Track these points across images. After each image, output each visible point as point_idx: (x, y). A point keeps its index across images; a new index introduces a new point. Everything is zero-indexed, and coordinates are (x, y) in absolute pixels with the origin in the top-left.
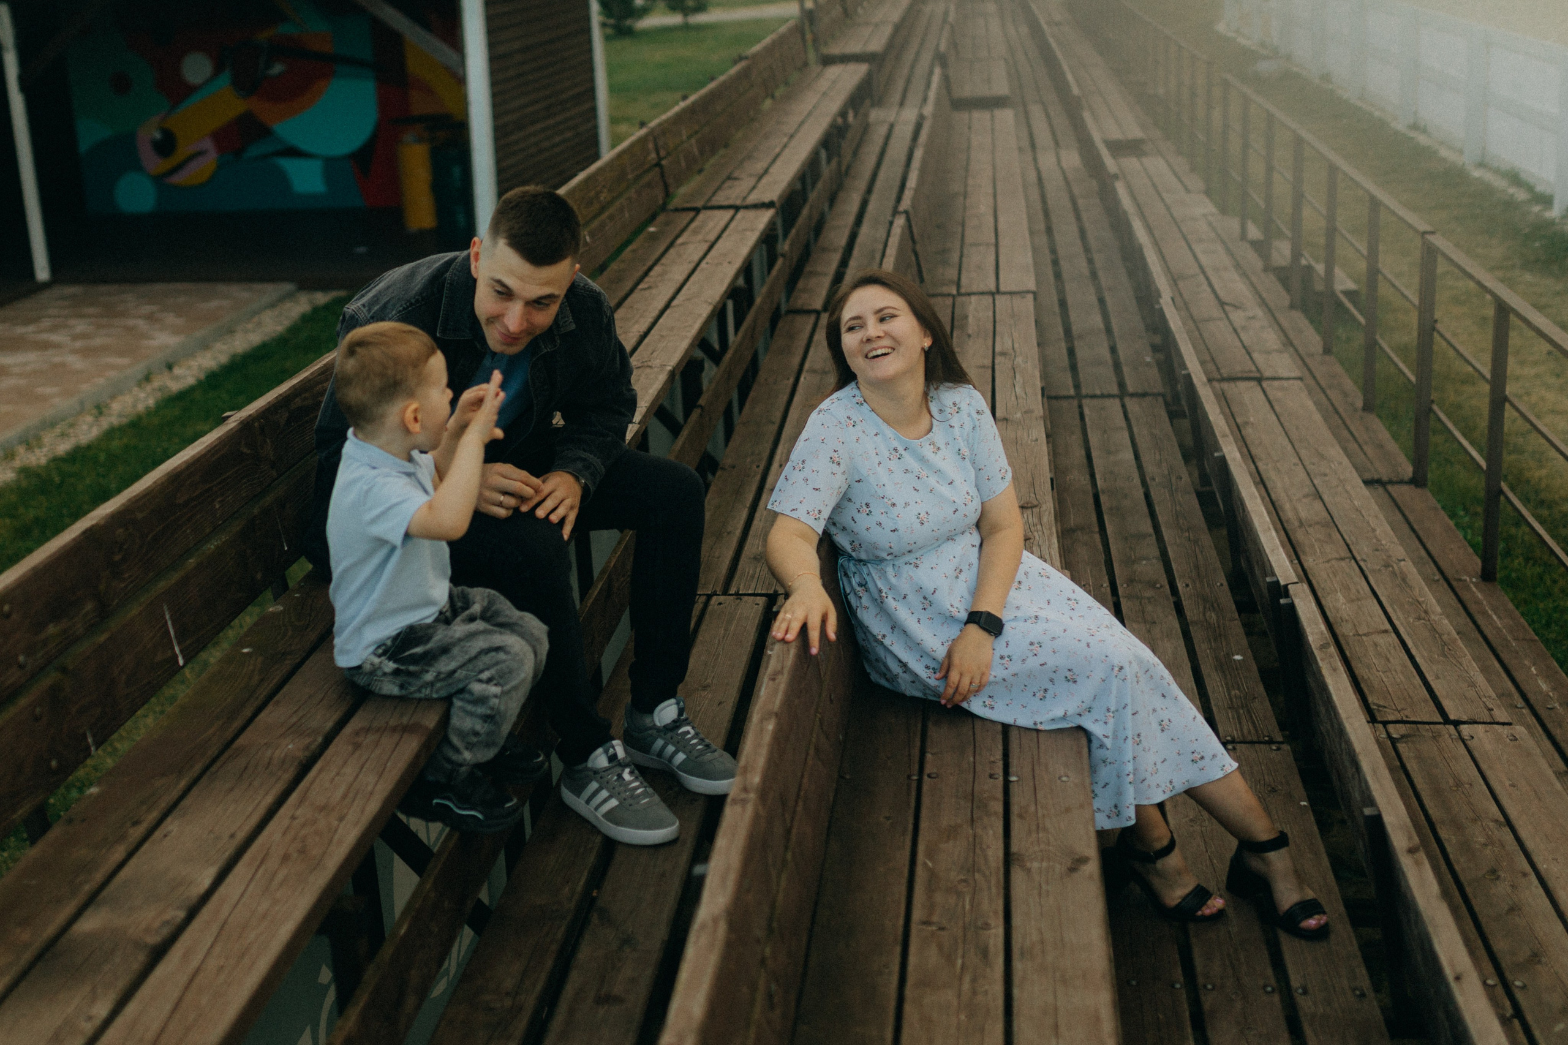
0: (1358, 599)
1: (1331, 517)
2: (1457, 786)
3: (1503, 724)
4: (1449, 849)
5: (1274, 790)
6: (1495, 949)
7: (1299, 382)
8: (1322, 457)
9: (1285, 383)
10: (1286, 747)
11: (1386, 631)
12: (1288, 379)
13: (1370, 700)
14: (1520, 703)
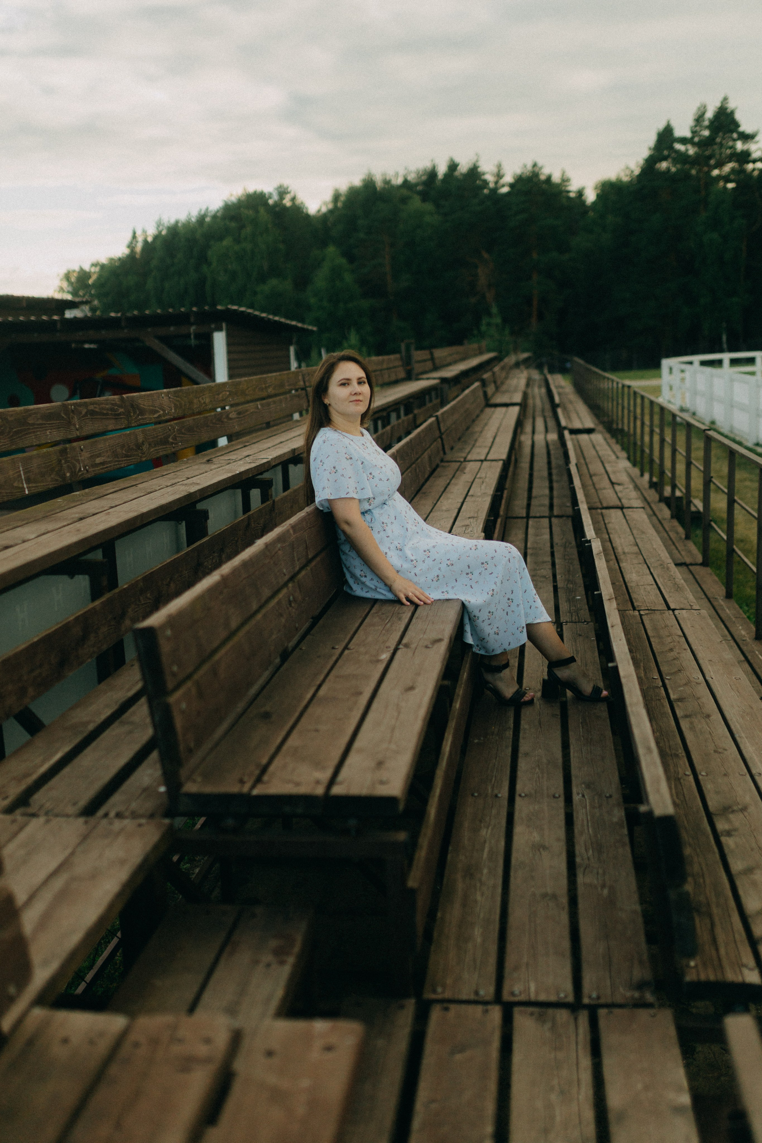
0: (642, 575)
1: (640, 551)
2: (665, 627)
3: (696, 610)
4: (653, 643)
5: (580, 635)
6: (662, 669)
7: (642, 510)
8: (643, 532)
9: (635, 510)
10: (592, 624)
11: (652, 585)
12: (637, 508)
13: (635, 604)
14: (730, 638)
